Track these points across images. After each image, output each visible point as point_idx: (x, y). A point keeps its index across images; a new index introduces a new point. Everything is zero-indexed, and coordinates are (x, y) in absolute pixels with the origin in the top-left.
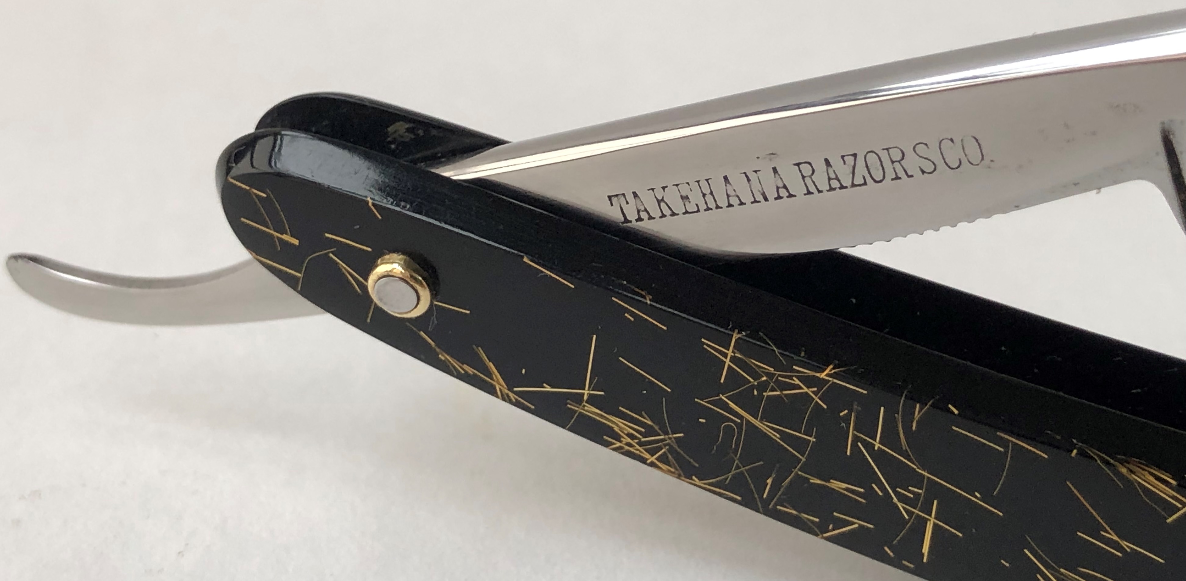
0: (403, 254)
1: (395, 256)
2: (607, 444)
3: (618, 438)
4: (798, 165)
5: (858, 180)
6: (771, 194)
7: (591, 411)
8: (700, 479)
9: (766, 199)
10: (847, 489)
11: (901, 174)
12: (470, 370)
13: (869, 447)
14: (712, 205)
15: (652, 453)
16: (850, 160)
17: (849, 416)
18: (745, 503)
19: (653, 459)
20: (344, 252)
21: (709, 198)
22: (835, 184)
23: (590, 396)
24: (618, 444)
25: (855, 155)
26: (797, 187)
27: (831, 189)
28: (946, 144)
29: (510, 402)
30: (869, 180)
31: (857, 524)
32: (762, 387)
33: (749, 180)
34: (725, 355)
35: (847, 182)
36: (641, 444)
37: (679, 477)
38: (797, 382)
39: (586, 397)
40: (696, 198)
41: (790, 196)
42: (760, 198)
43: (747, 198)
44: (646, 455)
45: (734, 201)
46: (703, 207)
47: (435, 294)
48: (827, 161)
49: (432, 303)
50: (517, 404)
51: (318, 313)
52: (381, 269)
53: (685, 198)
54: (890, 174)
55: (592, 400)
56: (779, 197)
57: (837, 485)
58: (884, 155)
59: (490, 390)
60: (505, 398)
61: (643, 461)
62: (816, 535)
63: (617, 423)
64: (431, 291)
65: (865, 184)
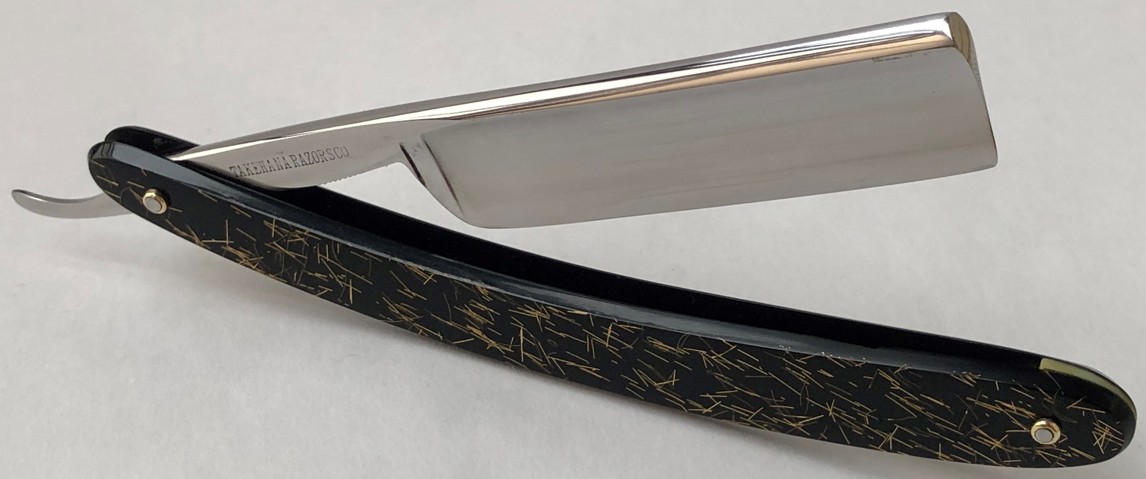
0: (156, 189)
1: (152, 190)
2: (238, 262)
3: (242, 260)
4: (291, 156)
5: (311, 162)
6: (284, 167)
7: (230, 249)
8: (272, 275)
9: (283, 169)
10: (321, 276)
11: (324, 160)
12: (186, 234)
13: (324, 259)
14: (265, 170)
15: (254, 265)
16: (307, 154)
17: (316, 248)
18: (288, 283)
19: (254, 267)
20: (134, 188)
21: (264, 168)
22: (304, 163)
23: (229, 243)
24: (241, 262)
25: (308, 153)
26: (292, 164)
27: (303, 165)
28: (336, 149)
29: (202, 246)
30: (315, 162)
31: (327, 289)
32: (287, 238)
33: (276, 161)
34: (272, 226)
35: (308, 163)
36: (249, 261)
37: (265, 274)
38: (297, 236)
39: (228, 244)
40: (259, 169)
41: (290, 167)
42: (280, 168)
43: (276, 168)
44: (252, 266)
45: (272, 169)
46: (262, 171)
47: (169, 204)
48: (300, 155)
49: (167, 208)
50: (204, 247)
51: (129, 213)
52: (148, 195)
53: (256, 168)
54: (321, 160)
55: (230, 245)
56: (287, 168)
57: (318, 275)
58: (318, 153)
59: (193, 241)
60: (199, 245)
61: (251, 268)
62: (314, 294)
63: (240, 254)
64: (166, 203)
65: (313, 163)
